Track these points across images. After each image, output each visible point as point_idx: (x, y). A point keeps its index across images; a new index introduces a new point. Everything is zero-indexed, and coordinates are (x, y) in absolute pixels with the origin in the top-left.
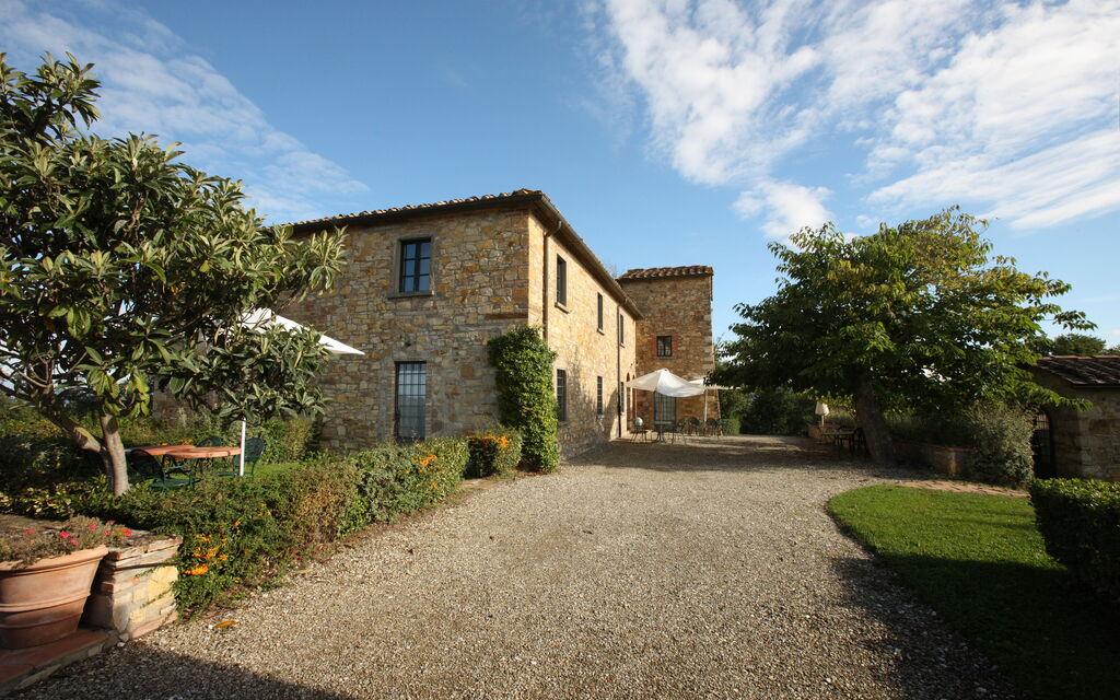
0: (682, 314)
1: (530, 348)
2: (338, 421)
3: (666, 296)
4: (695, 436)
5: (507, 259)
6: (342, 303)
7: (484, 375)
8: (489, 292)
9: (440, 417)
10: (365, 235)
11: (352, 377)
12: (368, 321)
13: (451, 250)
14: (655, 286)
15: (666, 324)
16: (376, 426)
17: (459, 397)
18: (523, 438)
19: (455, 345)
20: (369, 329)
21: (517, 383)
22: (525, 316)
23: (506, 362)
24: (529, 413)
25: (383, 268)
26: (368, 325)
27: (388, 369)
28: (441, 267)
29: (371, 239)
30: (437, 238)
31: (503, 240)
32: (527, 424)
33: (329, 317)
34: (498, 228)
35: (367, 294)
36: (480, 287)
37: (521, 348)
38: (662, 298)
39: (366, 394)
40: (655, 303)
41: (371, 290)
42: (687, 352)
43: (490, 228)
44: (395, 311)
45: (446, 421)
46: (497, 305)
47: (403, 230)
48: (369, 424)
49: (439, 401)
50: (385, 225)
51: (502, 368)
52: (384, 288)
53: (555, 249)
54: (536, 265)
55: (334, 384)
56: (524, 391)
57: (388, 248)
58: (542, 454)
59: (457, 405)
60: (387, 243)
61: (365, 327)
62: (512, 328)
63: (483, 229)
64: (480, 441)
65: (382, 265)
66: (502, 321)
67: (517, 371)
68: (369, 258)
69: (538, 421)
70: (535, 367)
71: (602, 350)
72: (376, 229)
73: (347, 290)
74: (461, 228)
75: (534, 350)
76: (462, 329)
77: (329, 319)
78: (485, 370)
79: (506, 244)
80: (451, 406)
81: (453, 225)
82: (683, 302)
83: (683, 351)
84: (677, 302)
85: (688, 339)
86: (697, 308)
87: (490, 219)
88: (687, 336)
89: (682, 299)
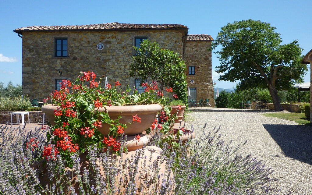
0: (200, 57)
3: (193, 49)
6: (113, 58)
10: (121, 34)
12: (124, 65)
15: (192, 61)
26: (124, 66)
27: (132, 81)
29: (124, 35)
31: (173, 41)
34: (172, 37)
35: (123, 55)
41: (125, 54)
43: (169, 36)
47: (136, 34)
63: (166, 36)
68: (123, 43)
73: (115, 53)
77: (107, 63)
79: (174, 42)
81: (155, 34)
82: (200, 51)
83: (200, 73)
84: (197, 51)
85: (202, 68)
86: (206, 54)
87: (168, 33)
88: (202, 66)
89: (200, 50)
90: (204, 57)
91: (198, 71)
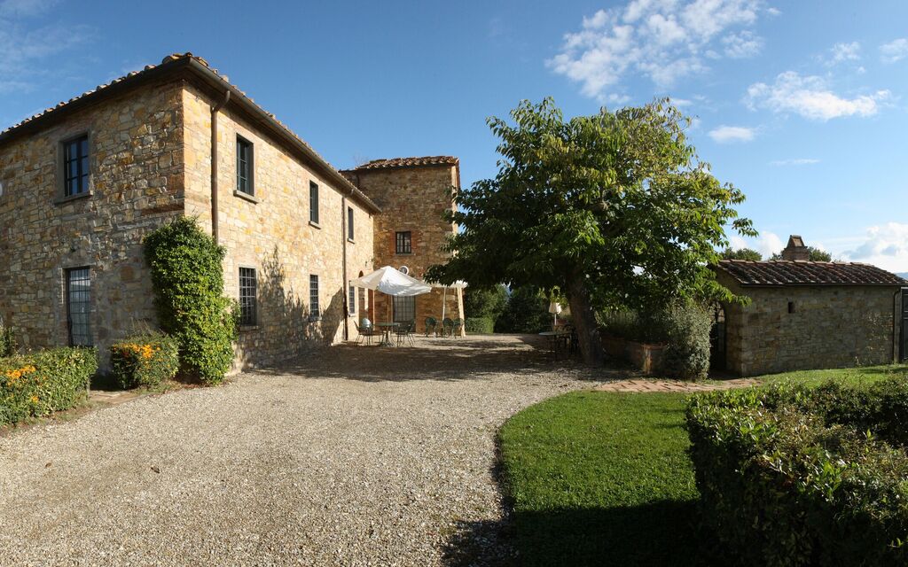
0: (422, 207)
1: (185, 243)
2: (23, 330)
3: (405, 188)
4: (433, 337)
5: (161, 144)
6: (19, 215)
7: (142, 277)
8: (144, 183)
9: (104, 325)
10: (32, 143)
11: (31, 287)
12: (40, 230)
13: (106, 143)
14: (395, 177)
15: (405, 219)
16: (53, 334)
17: (120, 303)
18: (180, 347)
19: (114, 246)
20: (42, 237)
21: (170, 285)
22: (181, 207)
23: (159, 262)
24: (185, 318)
25: (49, 173)
28: (98, 164)
29: (37, 145)
30: (93, 132)
31: (156, 122)
32: (184, 331)
33: (10, 229)
34: (151, 110)
35: (37, 203)
36: (136, 180)
37: (175, 245)
38: (403, 190)
39: (43, 303)
40: (394, 196)
41: (41, 198)
42: (427, 249)
43: (143, 110)
44: (60, 217)
45: (110, 328)
46: (153, 197)
47: (62, 130)
48: (47, 332)
49: (103, 307)
50: (48, 128)
51: (155, 268)
52: (51, 193)
53: (228, 128)
54: (196, 145)
55: (19, 294)
56: (178, 293)
57: (51, 153)
58: (202, 364)
59: (119, 311)
60: (50, 147)
61: (38, 236)
62: (167, 222)
63: (136, 112)
64: (121, 351)
65: (49, 170)
66: (158, 215)
67: (170, 270)
68: (36, 166)
69: (194, 326)
70: (191, 265)
71: (318, 245)
72: (40, 134)
74: (115, 117)
75: (191, 246)
76: (120, 228)
77: (10, 232)
78: (143, 272)
79: (159, 126)
80: (114, 312)
81: (107, 114)
82: (423, 194)
83: (423, 248)
84: (417, 194)
85: (428, 235)
86: (438, 201)
87: (142, 100)
88: (427, 232)
89: (423, 191)
90: (433, 206)
91: (419, 245)
